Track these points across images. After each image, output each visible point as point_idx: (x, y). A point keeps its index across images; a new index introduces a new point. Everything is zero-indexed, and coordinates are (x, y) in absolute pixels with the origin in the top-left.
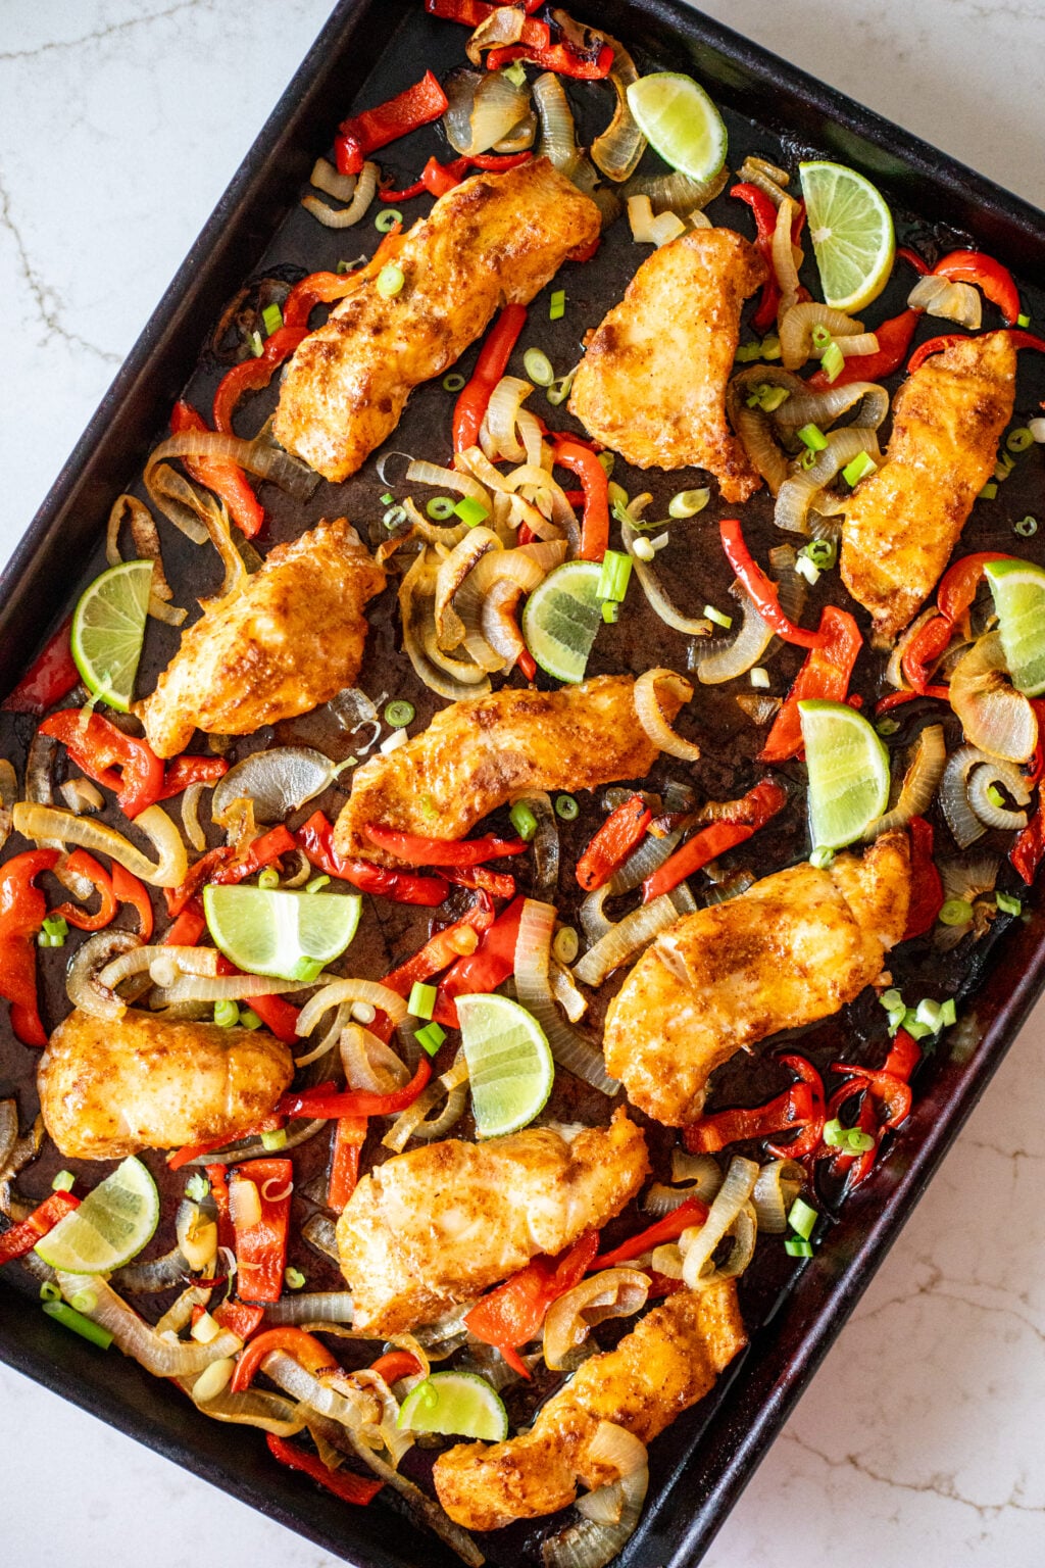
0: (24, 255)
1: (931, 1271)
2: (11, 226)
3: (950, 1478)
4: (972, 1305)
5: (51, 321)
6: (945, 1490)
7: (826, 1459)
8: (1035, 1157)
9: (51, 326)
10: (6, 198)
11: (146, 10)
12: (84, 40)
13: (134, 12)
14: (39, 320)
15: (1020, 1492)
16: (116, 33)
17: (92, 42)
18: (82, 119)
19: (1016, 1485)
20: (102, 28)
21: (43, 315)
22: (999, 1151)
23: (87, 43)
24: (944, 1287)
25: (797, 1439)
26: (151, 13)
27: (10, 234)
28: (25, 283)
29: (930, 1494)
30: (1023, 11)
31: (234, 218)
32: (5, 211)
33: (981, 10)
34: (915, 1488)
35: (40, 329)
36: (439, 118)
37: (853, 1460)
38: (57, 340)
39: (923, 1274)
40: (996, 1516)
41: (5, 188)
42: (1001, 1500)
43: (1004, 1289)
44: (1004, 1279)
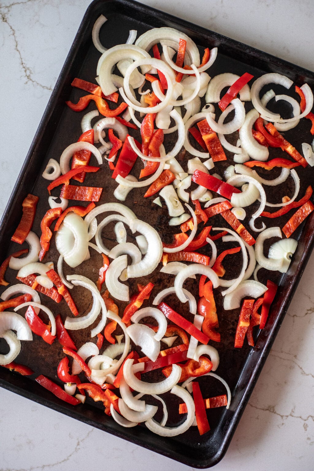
0: (21, 59)
2: (18, 50)
3: (273, 407)
4: (281, 358)
6: (272, 410)
8: (299, 317)
9: (28, 78)
10: (17, 43)
14: (25, 77)
15: (293, 412)
18: (38, 21)
19: (292, 410)
21: (26, 75)
22: (289, 315)
24: (273, 353)
27: (18, 53)
28: (22, 66)
29: (267, 411)
32: (16, 47)
34: (263, 410)
35: (25, 79)
38: (30, 82)
40: (286, 419)
41: (16, 40)
42: (288, 414)
43: (290, 354)
44: (290, 351)
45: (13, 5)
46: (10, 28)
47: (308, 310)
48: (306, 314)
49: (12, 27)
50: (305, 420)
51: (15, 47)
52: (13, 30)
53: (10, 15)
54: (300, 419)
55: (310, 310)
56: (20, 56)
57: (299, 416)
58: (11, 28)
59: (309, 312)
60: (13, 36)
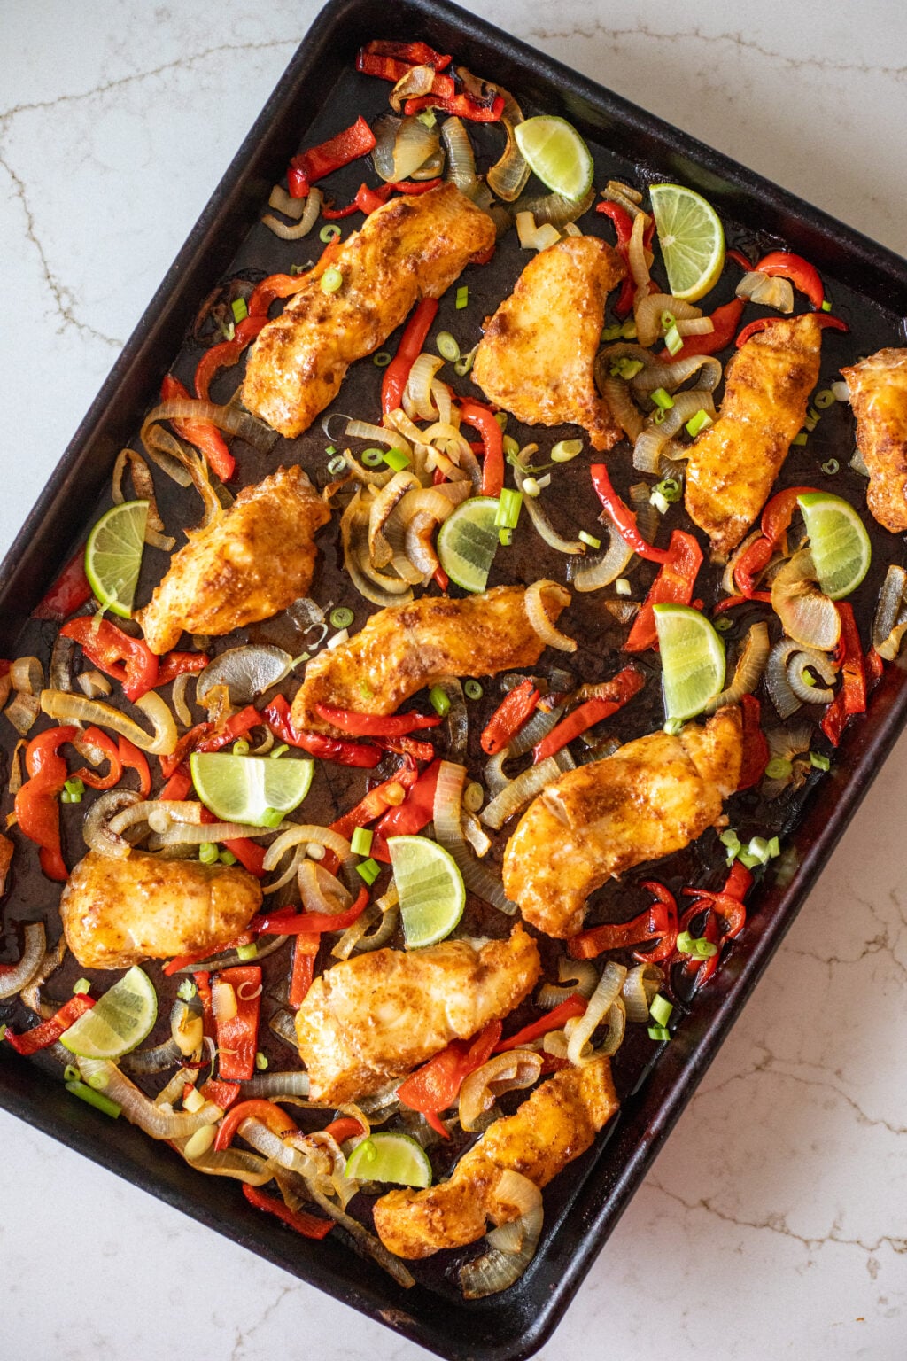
0: (45, 263)
1: (765, 1053)
2: (34, 240)
3: (783, 1218)
4: (798, 1080)
5: (67, 314)
6: (778, 1226)
7: (684, 1203)
8: (846, 962)
9: (67, 318)
10: (30, 217)
11: (138, 70)
12: (90, 93)
13: (131, 71)
14: (57, 313)
15: (838, 1228)
16: (115, 88)
17: (96, 95)
18: (89, 156)
19: (834, 1223)
20: (104, 84)
21: (61, 309)
22: (817, 958)
23: (93, 96)
24: (775, 1066)
25: (661, 1187)
26: (142, 72)
27: (33, 246)
28: (46, 285)
29: (766, 1230)
30: (827, 63)
31: (211, 232)
32: (30, 228)
33: (793, 62)
34: (755, 1226)
35: (59, 321)
36: (369, 154)
37: (705, 1203)
38: (72, 329)
39: (759, 1056)
40: (819, 1248)
41: (29, 210)
42: (823, 1234)
43: (822, 1067)
44: (822, 1059)
45: (16, 111)
46: (10, 176)
47: (869, 943)
48: (864, 953)
49: (16, 175)
50: (872, 1250)
51: (26, 230)
52: (20, 182)
53: (10, 141)
54: (857, 1245)
55: (875, 942)
56: (42, 254)
57: (855, 1238)
58: (13, 177)
59: (873, 948)
60: (21, 199)
